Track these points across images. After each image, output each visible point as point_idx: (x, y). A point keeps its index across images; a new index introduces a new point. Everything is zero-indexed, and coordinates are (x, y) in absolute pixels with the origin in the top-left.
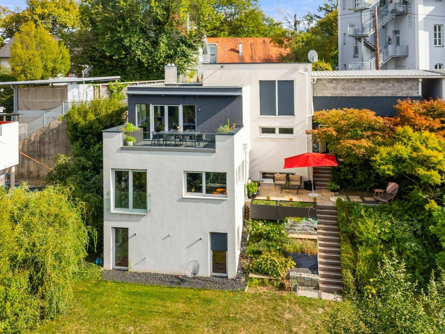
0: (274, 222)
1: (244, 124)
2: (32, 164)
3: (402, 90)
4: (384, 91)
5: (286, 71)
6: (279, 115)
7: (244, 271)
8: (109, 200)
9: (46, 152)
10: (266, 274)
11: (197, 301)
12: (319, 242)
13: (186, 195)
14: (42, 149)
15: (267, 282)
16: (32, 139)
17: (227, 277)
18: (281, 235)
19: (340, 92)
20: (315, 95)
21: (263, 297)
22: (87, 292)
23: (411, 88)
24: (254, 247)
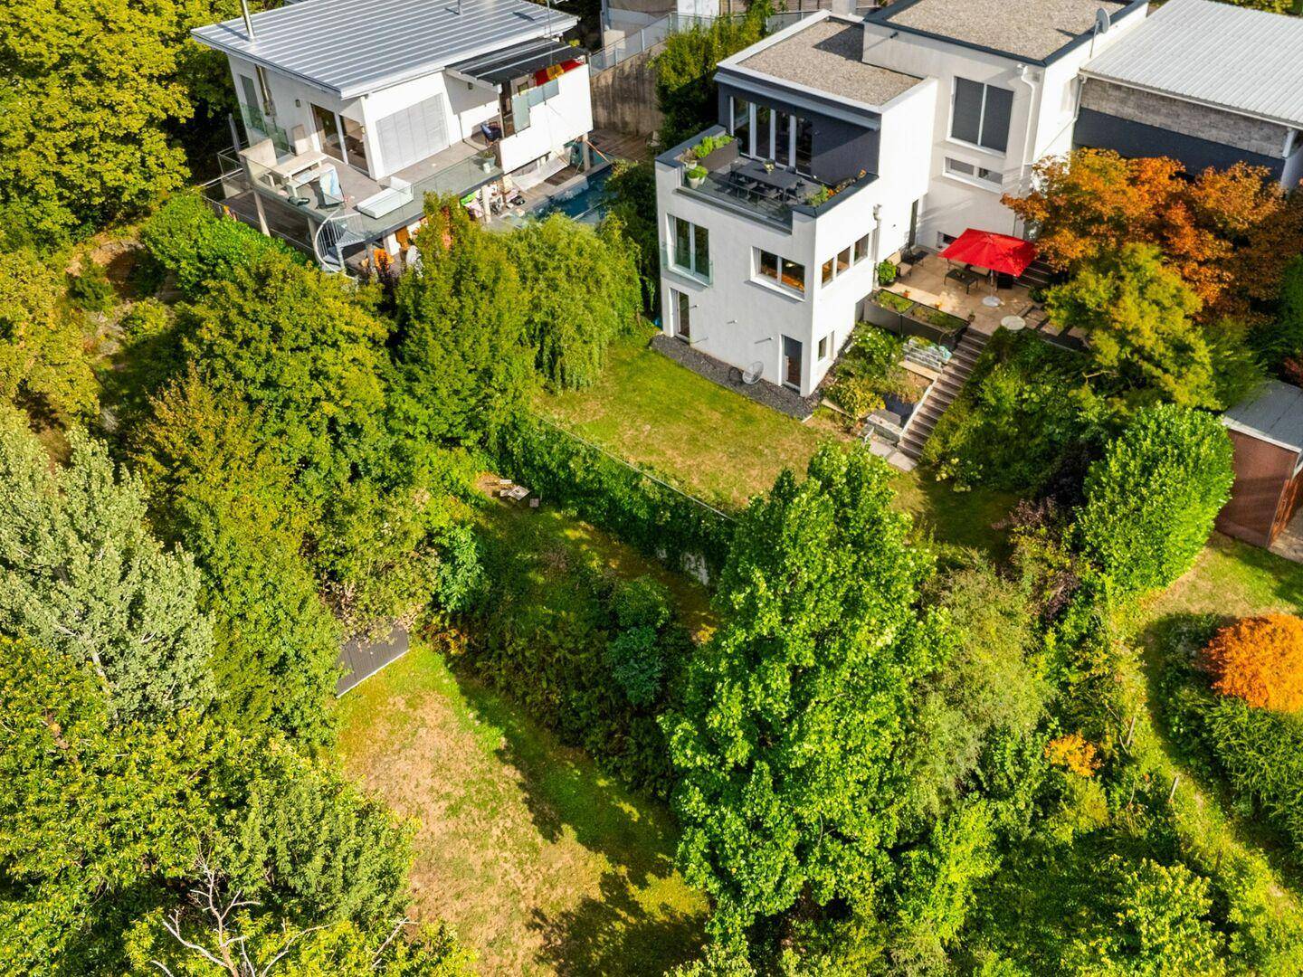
0: (895, 334)
1: (880, 173)
2: (627, 112)
3: (1251, 138)
4: (1214, 132)
5: (1002, 70)
6: (982, 145)
7: (822, 392)
8: (665, 252)
9: (647, 96)
10: (842, 406)
11: (738, 417)
12: (935, 384)
13: (756, 277)
14: (641, 89)
15: (837, 416)
16: (627, 69)
17: (798, 392)
18: (888, 360)
19: (1130, 111)
20: (1085, 106)
21: (818, 436)
22: (629, 364)
23: (1268, 138)
24: (848, 364)
